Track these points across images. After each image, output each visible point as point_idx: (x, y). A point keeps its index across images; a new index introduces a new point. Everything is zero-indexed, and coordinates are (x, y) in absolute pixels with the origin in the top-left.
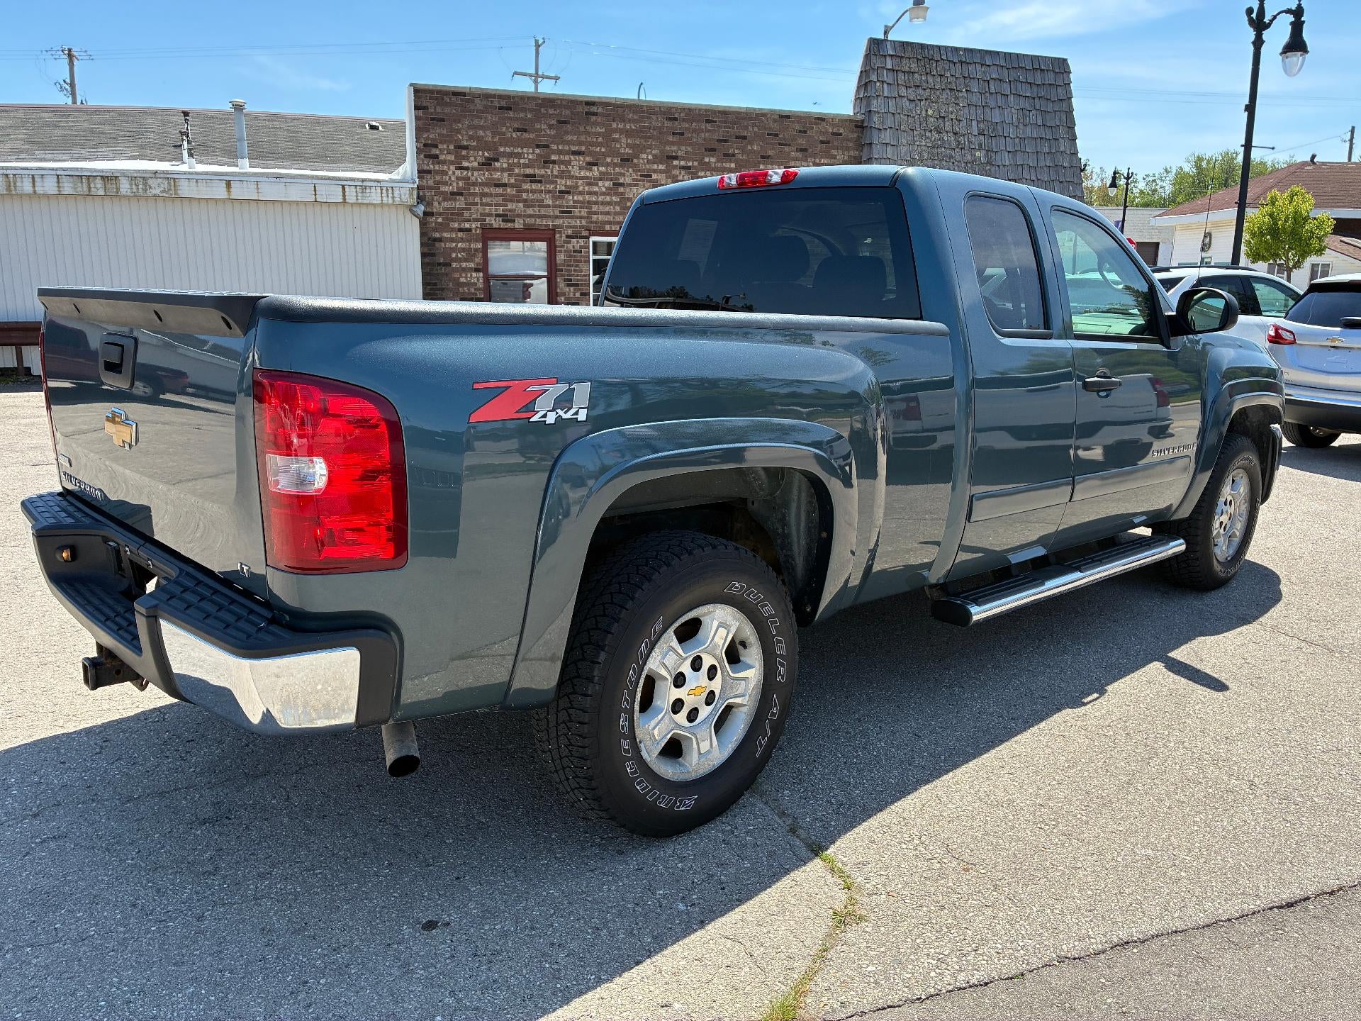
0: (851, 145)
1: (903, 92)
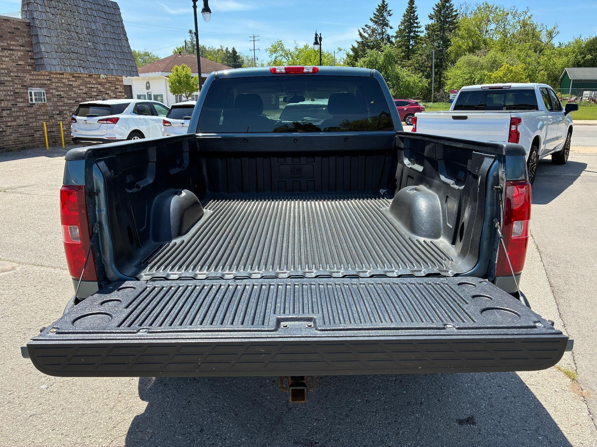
0: (25, 35)
1: (48, 10)
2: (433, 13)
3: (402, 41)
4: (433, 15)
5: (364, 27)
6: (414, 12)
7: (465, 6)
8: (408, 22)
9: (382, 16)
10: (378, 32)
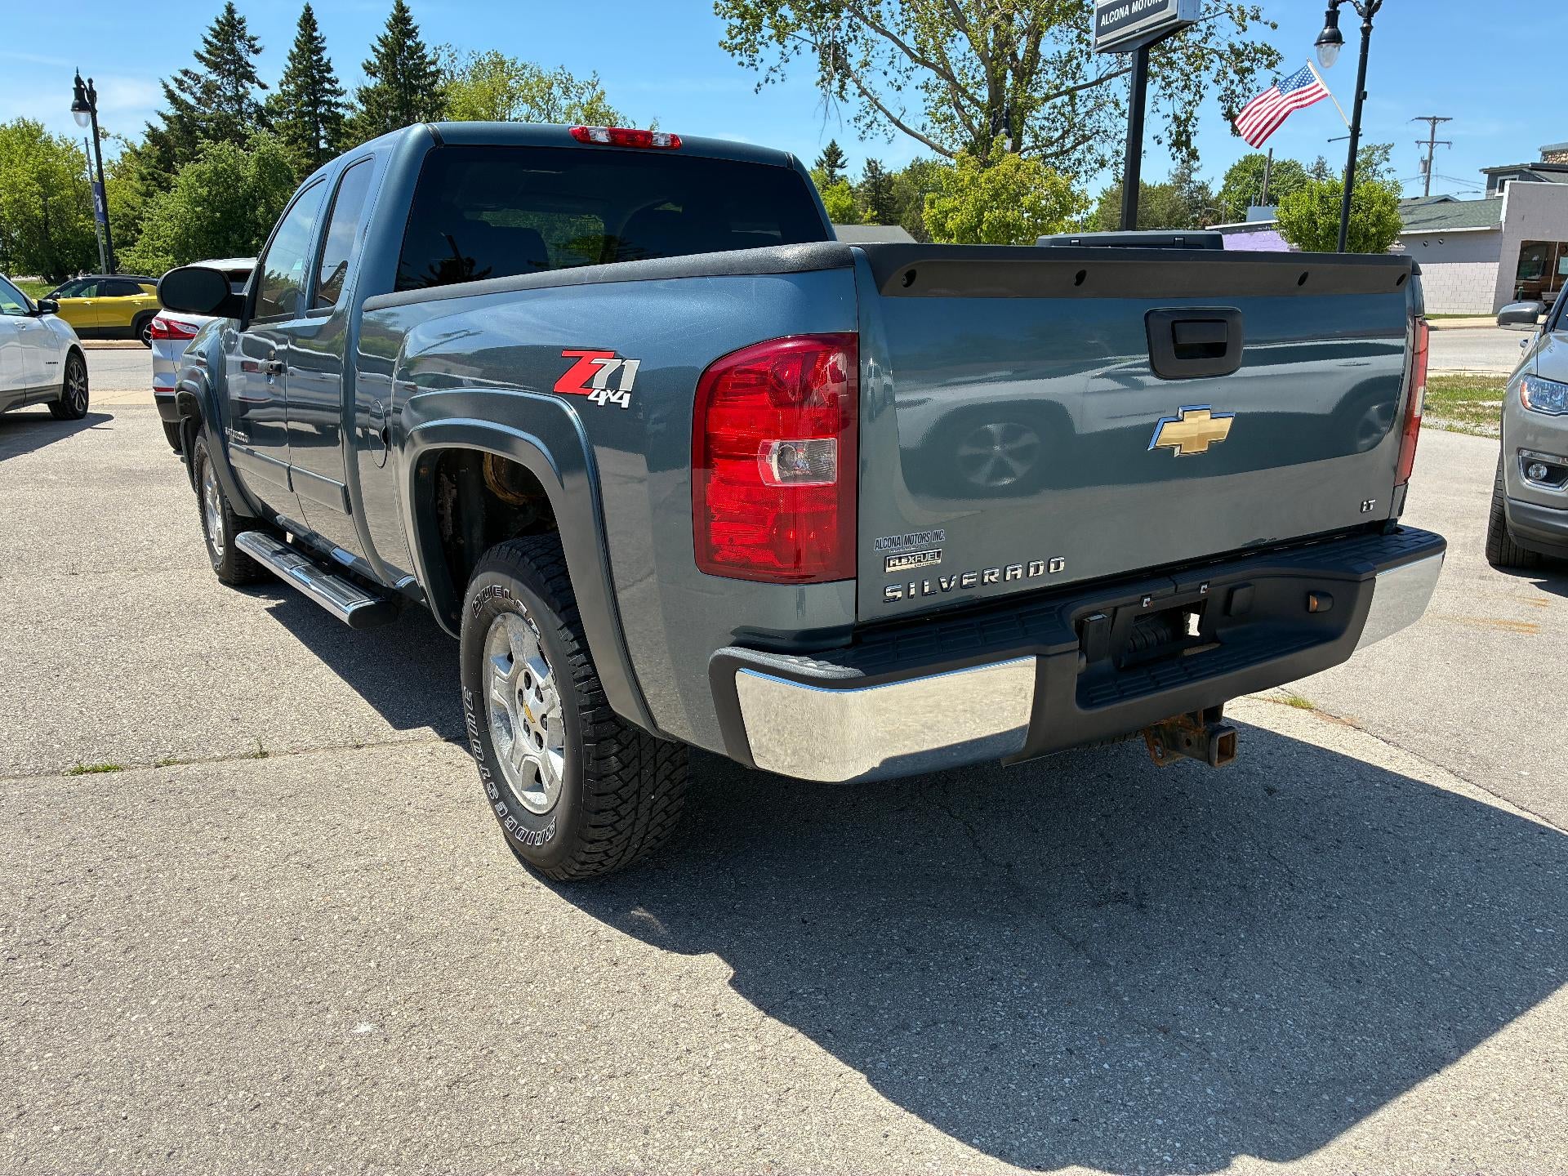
2: (374, 60)
3: (296, 125)
4: (375, 67)
5: (180, 76)
6: (319, 51)
7: (447, 53)
8: (306, 76)
9: (232, 51)
10: (225, 93)
